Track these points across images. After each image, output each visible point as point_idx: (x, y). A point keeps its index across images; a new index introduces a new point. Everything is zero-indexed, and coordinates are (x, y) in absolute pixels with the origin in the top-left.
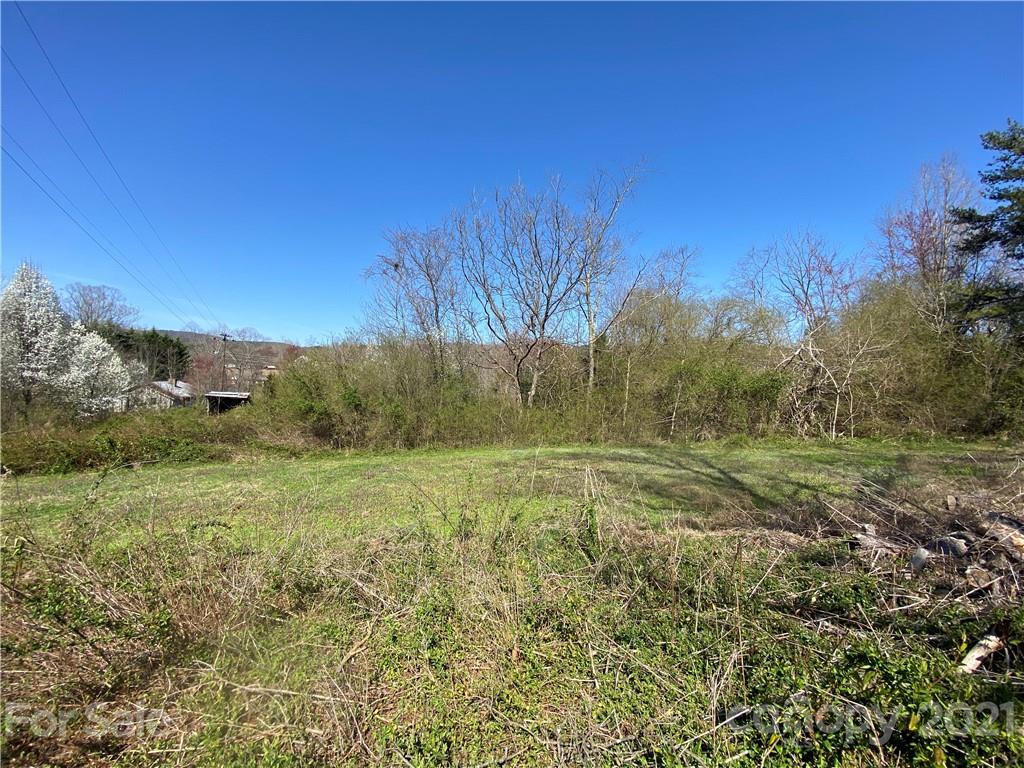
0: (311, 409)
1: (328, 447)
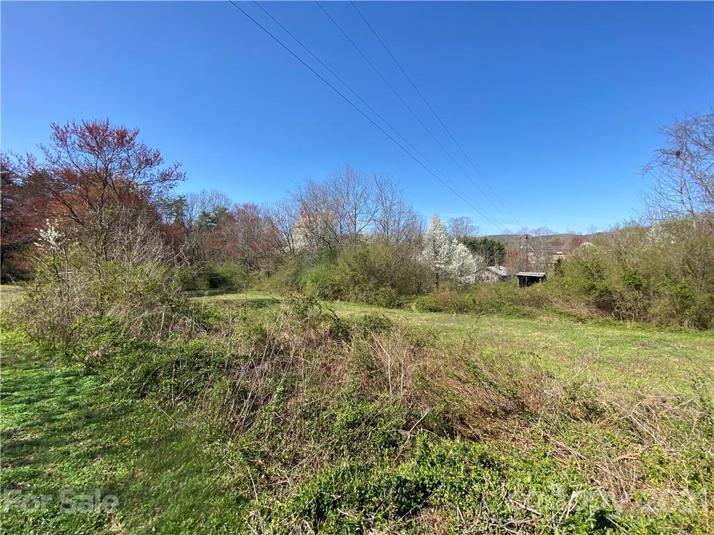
0: (593, 287)
1: (609, 318)
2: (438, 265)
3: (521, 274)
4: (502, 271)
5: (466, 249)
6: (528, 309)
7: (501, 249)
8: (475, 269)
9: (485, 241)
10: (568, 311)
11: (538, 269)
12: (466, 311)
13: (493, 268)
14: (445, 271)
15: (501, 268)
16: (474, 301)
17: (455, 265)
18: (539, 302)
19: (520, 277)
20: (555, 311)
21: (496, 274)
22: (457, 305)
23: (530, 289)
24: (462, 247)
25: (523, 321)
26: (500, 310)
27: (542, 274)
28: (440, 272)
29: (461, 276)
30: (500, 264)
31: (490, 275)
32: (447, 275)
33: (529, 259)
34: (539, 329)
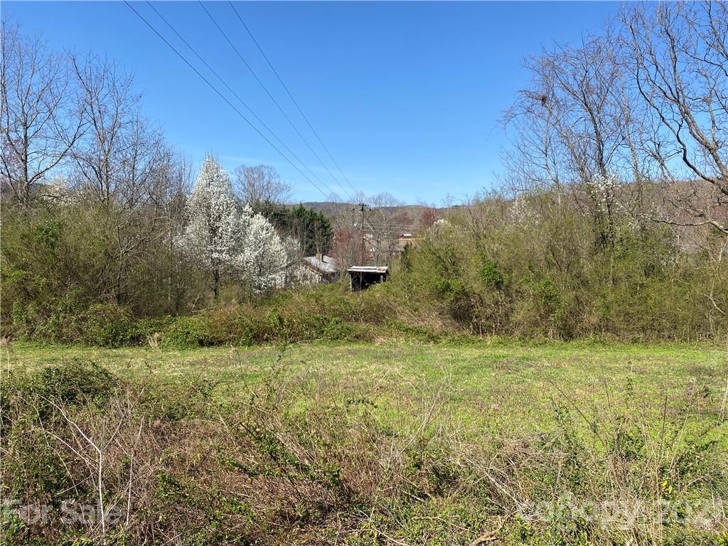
0: (448, 287)
2: (215, 255)
3: (355, 268)
4: (328, 265)
5: (268, 224)
6: (363, 326)
7: (325, 226)
8: (283, 261)
9: (300, 211)
10: (416, 325)
11: (379, 261)
12: (267, 340)
13: (313, 260)
14: (232, 266)
15: (326, 258)
16: (280, 319)
17: (248, 255)
18: (378, 315)
19: (352, 274)
20: (399, 328)
21: (318, 270)
22: (251, 330)
23: (365, 294)
24: (260, 221)
25: (356, 347)
26: (322, 332)
27: (383, 269)
28: (221, 268)
29: (260, 274)
30: (324, 253)
31: (309, 272)
32: (234, 274)
33: (367, 245)
34: (377, 358)
